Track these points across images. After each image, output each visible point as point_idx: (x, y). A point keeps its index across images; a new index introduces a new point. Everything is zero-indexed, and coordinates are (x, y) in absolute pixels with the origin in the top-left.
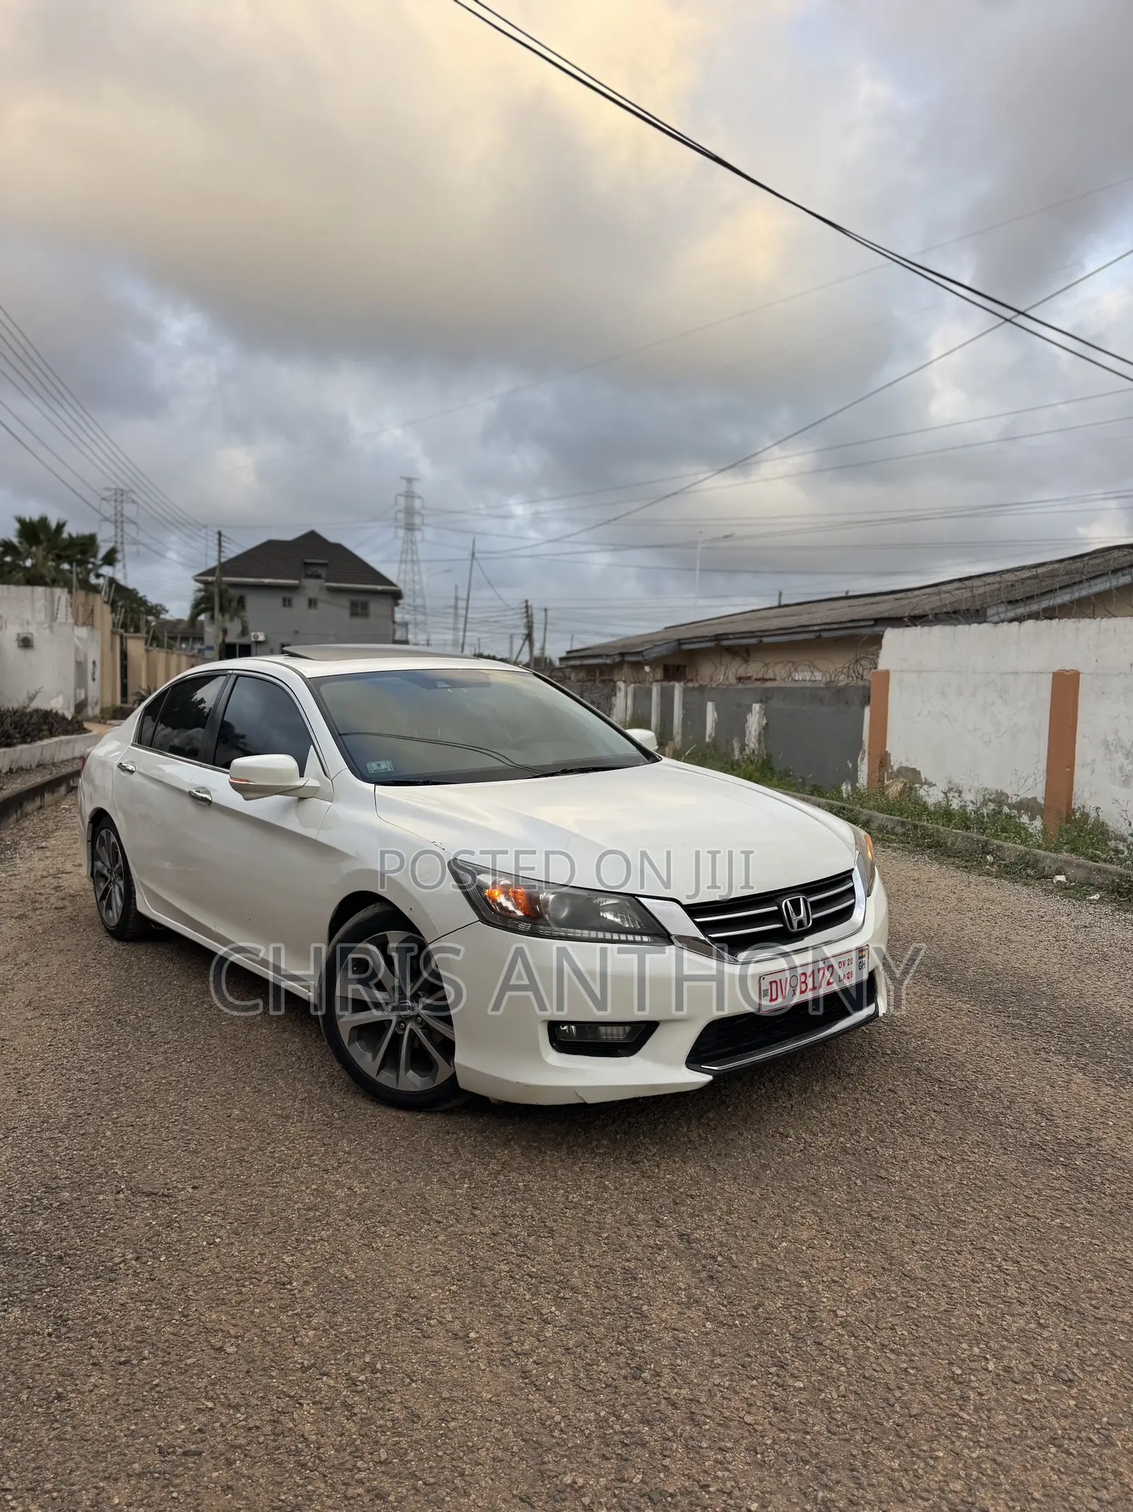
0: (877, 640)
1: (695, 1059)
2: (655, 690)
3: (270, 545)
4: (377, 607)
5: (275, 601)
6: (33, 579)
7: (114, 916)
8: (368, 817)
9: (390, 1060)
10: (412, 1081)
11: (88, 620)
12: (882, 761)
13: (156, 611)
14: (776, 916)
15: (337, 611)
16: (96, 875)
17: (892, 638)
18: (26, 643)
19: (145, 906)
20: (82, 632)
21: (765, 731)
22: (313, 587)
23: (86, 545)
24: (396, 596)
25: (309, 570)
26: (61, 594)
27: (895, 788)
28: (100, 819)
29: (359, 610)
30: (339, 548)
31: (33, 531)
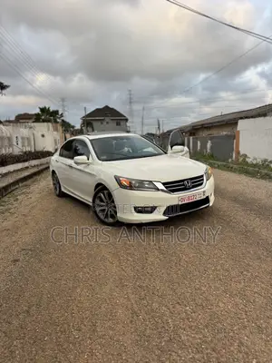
0: (236, 123)
1: (164, 214)
2: (186, 139)
3: (97, 109)
4: (122, 123)
5: (99, 123)
6: (44, 121)
7: (58, 192)
8: (99, 167)
9: (106, 216)
10: (111, 220)
11: (56, 130)
12: (238, 153)
13: (73, 127)
14: (183, 185)
15: (113, 124)
16: (54, 184)
17: (240, 122)
18: (43, 136)
19: (63, 190)
20: (55, 133)
21: (211, 147)
22: (107, 119)
23: (56, 112)
24: (127, 120)
25: (106, 115)
26: (50, 124)
27: (241, 159)
28: (53, 172)
29: (118, 124)
30: (112, 109)
31: (43, 110)
